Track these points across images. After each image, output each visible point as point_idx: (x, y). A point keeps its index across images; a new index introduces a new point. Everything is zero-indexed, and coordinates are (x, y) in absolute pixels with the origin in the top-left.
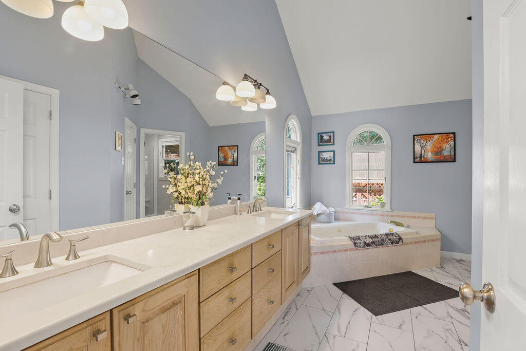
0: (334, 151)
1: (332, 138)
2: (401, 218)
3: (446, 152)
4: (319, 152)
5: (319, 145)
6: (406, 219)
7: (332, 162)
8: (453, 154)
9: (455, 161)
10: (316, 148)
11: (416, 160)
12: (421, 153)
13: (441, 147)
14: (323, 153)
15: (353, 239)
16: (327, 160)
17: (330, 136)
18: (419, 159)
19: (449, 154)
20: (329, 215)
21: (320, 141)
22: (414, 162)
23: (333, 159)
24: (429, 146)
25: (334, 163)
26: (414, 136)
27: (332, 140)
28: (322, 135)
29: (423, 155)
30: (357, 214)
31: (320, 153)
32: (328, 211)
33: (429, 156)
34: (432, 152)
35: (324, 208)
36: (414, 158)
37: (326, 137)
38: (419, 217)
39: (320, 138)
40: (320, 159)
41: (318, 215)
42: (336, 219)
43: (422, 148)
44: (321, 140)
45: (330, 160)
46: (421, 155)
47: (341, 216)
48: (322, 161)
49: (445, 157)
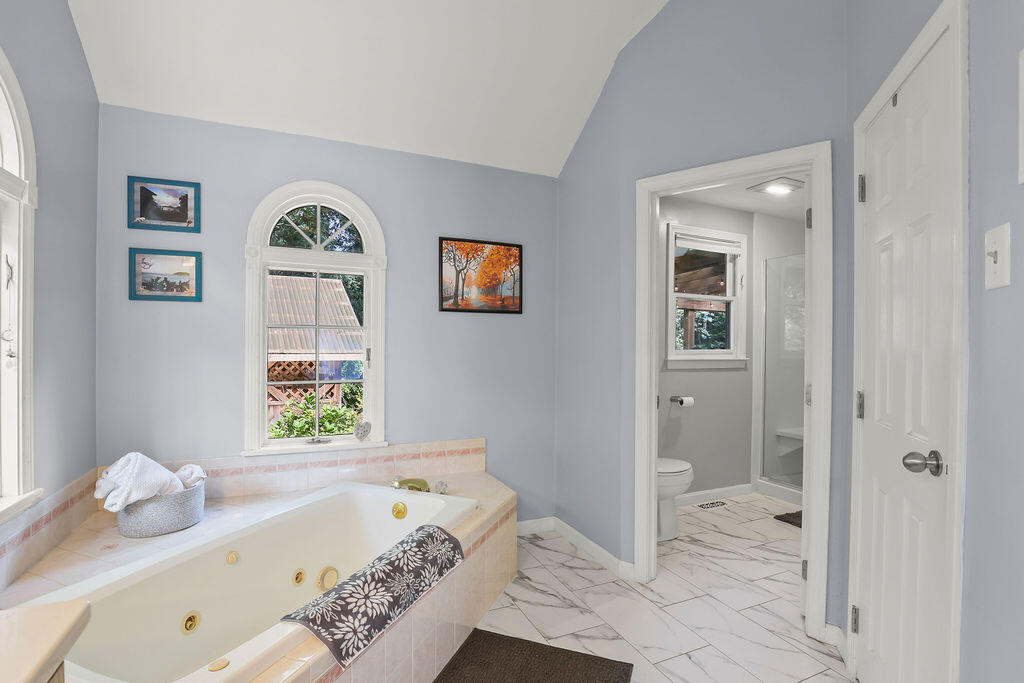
0: (198, 256)
1: (191, 204)
2: (412, 461)
3: (506, 290)
4: (133, 252)
5: (132, 225)
6: (424, 462)
7: (191, 292)
8: (517, 294)
9: (520, 312)
10: (118, 235)
11: (446, 305)
12: (457, 286)
13: (495, 275)
14: (149, 259)
15: (324, 624)
16: (170, 286)
17: (184, 199)
18: (451, 303)
19: (510, 293)
20: (185, 498)
21: (137, 208)
22: (442, 309)
23: (193, 283)
24: (474, 271)
25: (198, 298)
26: (441, 240)
27: (191, 214)
28: (150, 186)
29: (460, 292)
30: (284, 468)
31: (139, 258)
32: (174, 481)
33: (474, 295)
34: (479, 287)
35: (159, 474)
36: (442, 299)
37: (165, 199)
38: (451, 453)
39: (137, 197)
40: (139, 280)
41: (129, 509)
42: (214, 500)
43: (458, 273)
44: (142, 203)
45: (182, 287)
46: (457, 290)
47: (228, 483)
48: (143, 288)
49: (503, 300)
